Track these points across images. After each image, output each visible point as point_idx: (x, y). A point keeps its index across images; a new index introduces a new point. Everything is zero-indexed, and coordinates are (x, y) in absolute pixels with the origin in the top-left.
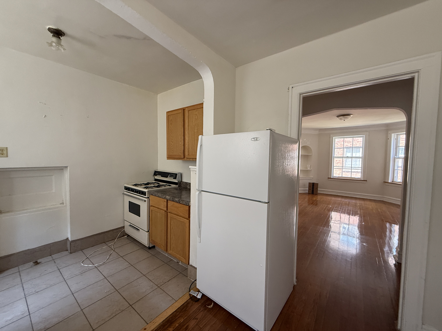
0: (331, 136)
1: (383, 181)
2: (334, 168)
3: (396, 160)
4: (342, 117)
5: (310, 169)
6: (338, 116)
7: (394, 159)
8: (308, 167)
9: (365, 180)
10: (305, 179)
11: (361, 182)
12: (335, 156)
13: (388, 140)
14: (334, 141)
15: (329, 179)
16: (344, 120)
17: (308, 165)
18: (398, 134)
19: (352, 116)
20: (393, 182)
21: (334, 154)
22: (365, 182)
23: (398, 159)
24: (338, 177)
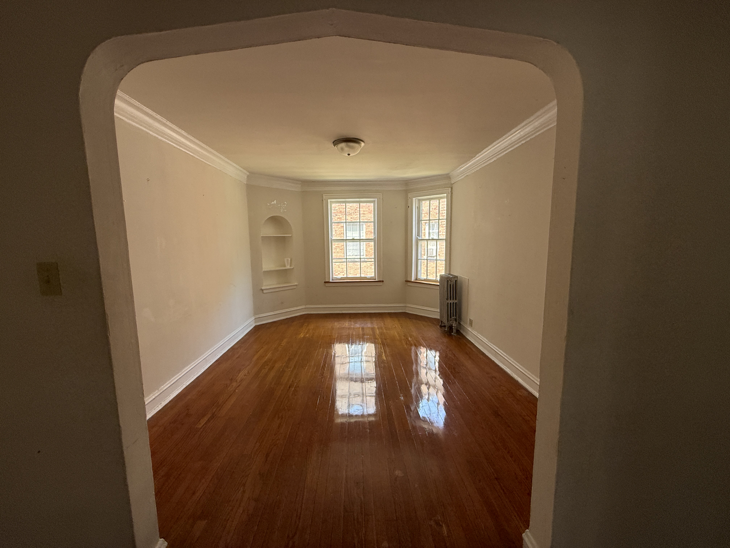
0: (324, 197)
1: (405, 280)
2: (334, 261)
3: (420, 243)
4: (343, 145)
5: (290, 266)
6: (336, 142)
7: (417, 240)
8: (286, 264)
9: (381, 280)
10: (281, 289)
11: (376, 284)
12: (333, 239)
13: (409, 209)
14: (329, 207)
15: (327, 285)
16: (349, 155)
17: (286, 260)
18: (419, 200)
19: (363, 144)
20: (416, 280)
21: (332, 236)
22: (381, 284)
23: (421, 241)
24: (342, 279)
